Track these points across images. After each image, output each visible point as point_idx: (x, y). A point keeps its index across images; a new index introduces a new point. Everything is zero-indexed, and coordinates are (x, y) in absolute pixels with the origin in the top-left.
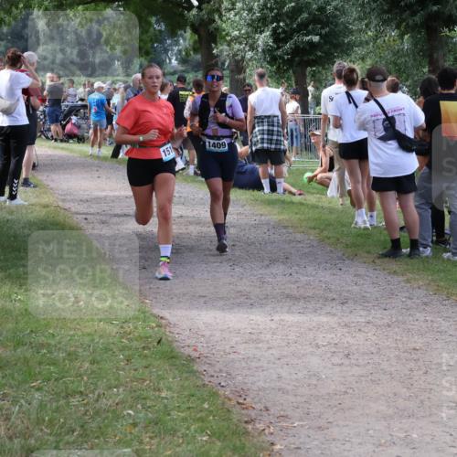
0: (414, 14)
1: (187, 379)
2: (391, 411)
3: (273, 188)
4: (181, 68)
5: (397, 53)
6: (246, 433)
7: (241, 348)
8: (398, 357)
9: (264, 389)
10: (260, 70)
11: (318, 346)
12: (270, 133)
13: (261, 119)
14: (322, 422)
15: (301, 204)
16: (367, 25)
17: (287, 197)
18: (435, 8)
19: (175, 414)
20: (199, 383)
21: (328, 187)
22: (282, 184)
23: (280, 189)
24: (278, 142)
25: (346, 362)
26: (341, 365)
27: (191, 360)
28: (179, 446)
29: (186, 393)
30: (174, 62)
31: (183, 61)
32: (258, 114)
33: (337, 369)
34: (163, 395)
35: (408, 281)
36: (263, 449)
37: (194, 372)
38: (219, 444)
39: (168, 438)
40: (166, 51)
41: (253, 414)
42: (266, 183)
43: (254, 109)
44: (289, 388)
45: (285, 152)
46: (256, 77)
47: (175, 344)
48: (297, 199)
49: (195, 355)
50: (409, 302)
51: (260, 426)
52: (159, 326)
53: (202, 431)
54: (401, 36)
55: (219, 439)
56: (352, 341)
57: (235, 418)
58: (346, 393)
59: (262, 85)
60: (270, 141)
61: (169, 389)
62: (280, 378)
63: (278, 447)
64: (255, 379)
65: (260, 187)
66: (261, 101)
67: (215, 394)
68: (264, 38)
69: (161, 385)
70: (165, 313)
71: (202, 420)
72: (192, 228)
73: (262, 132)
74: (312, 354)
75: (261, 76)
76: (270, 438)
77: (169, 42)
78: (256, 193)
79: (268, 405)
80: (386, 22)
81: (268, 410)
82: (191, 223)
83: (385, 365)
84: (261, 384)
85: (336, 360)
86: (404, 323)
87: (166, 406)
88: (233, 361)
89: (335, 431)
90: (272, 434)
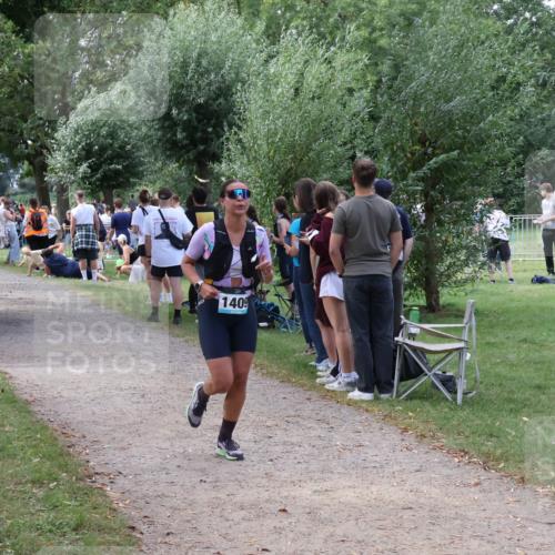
0: (188, 152)
1: (24, 417)
2: (173, 434)
3: (90, 276)
4: (19, 190)
5: (178, 180)
6: (69, 454)
7: (65, 394)
8: (179, 396)
9: (82, 422)
10: (80, 192)
11: (122, 390)
12: (87, 236)
13: (80, 227)
14: (125, 444)
15: (109, 287)
16: (156, 159)
17: (100, 283)
18: (202, 148)
19: (15, 443)
20: (34, 420)
21: (129, 275)
22: (96, 274)
23: (94, 278)
24: (93, 243)
25: (142, 400)
26: (138, 402)
27: (27, 402)
28: (18, 466)
29: (24, 427)
30: (15, 186)
31: (22, 186)
32: (78, 223)
33: (135, 406)
34: (7, 429)
35: (187, 341)
36: (80, 466)
37: (29, 412)
38: (48, 463)
39: (10, 461)
40: (9, 178)
41: (73, 440)
42: (84, 273)
43: (75, 220)
44: (101, 420)
45: (98, 250)
46: (76, 196)
47: (16, 392)
48: (107, 284)
49: (30, 399)
50: (187, 356)
51: (78, 449)
52: (4, 379)
53: (36, 455)
54: (180, 168)
55: (48, 459)
56: (146, 385)
57: (60, 444)
58: (142, 422)
59: (81, 202)
60: (87, 243)
61: (11, 425)
62: (94, 413)
63: (92, 463)
64: (75, 415)
65: (80, 276)
66: (80, 214)
67: (46, 428)
68: (83, 168)
69: (5, 422)
70: (8, 370)
71: (35, 446)
72: (28, 306)
73: (81, 236)
74: (118, 395)
75: (80, 196)
76: (87, 458)
77: (11, 171)
78: (77, 281)
79: (86, 433)
80: (169, 157)
81: (84, 437)
82: (28, 303)
83: (169, 402)
84: (80, 418)
85: (135, 399)
86: (184, 371)
87: (8, 438)
88: (59, 403)
89: (134, 451)
90: (87, 454)
